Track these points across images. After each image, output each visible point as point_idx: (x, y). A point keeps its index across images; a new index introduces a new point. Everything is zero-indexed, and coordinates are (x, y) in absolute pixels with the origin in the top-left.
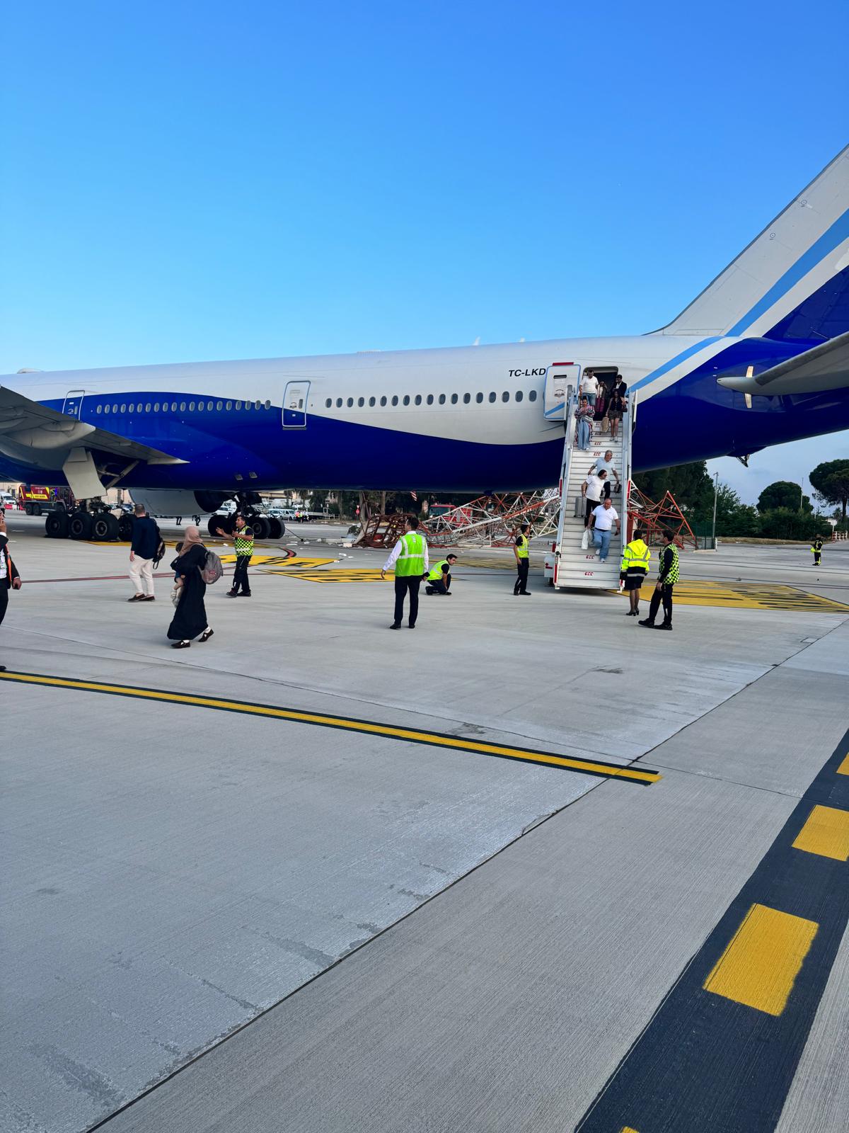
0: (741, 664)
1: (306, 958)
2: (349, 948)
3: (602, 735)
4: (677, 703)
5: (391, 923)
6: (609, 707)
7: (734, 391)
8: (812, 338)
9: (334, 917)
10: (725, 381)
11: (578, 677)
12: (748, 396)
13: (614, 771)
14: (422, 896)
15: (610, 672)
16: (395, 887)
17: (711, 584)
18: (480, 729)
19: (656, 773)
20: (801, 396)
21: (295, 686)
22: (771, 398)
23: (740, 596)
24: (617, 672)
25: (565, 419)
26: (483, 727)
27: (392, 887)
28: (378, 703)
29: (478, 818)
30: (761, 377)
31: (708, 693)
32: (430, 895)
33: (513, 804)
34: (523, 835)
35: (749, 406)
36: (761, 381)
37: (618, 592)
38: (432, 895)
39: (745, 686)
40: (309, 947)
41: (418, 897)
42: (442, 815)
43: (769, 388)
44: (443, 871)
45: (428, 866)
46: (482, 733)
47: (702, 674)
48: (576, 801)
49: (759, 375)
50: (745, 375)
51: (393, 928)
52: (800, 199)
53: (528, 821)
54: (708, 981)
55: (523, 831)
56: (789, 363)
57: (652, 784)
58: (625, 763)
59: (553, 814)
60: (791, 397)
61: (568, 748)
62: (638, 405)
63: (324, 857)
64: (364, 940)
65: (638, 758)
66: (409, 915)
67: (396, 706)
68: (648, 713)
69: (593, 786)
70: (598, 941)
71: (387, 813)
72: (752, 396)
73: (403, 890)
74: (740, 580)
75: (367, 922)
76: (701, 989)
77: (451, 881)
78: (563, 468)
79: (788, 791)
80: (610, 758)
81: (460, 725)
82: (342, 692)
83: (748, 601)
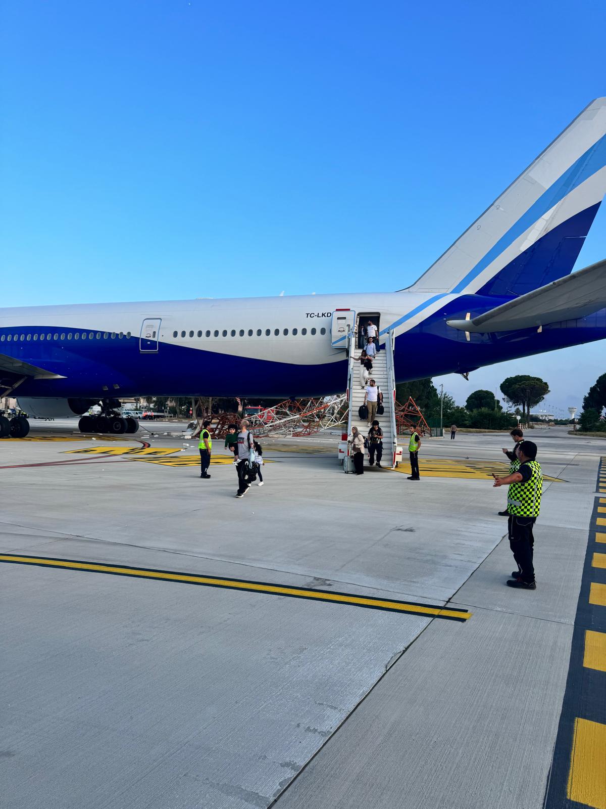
0: (493, 521)
1: (246, 801)
2: (279, 787)
3: (418, 583)
4: (460, 553)
5: (307, 760)
6: (415, 559)
7: (458, 330)
8: (508, 294)
9: (259, 758)
10: (452, 322)
11: (386, 536)
12: (467, 333)
13: (436, 612)
14: (325, 733)
15: (406, 530)
16: (302, 726)
17: (450, 462)
18: (328, 582)
19: (466, 611)
20: (502, 333)
21: (175, 552)
22: (482, 334)
23: (472, 470)
24: (411, 531)
25: (347, 347)
26: (329, 580)
27: (298, 725)
28: (243, 563)
29: (348, 659)
30: (476, 320)
31: (479, 545)
32: (331, 730)
33: (371, 644)
34: (387, 671)
35: (468, 339)
36: (476, 323)
37: (392, 469)
38: (333, 731)
39: (501, 538)
40: (245, 790)
41: (323, 734)
42: (320, 658)
43: (481, 328)
44: (335, 708)
45: (322, 704)
46: (330, 585)
47: (469, 530)
48: (417, 638)
49: (475, 319)
50: (464, 318)
51: (311, 764)
52: (496, 204)
53: (388, 658)
54: (569, 790)
55: (386, 667)
56: (495, 311)
57: (467, 620)
58: (442, 604)
59: (404, 652)
60: (496, 334)
61: (397, 594)
62: (395, 338)
63: (236, 702)
64: (289, 778)
65: (450, 599)
66: (319, 751)
67: (258, 565)
68: (444, 562)
69: (425, 625)
70: (474, 762)
71: (276, 659)
72: (470, 333)
73: (309, 728)
74: (468, 458)
75: (288, 760)
76: (566, 799)
77: (344, 716)
78: (348, 382)
79: (562, 621)
80: (430, 600)
81: (312, 579)
82: (214, 555)
83: (478, 474)
